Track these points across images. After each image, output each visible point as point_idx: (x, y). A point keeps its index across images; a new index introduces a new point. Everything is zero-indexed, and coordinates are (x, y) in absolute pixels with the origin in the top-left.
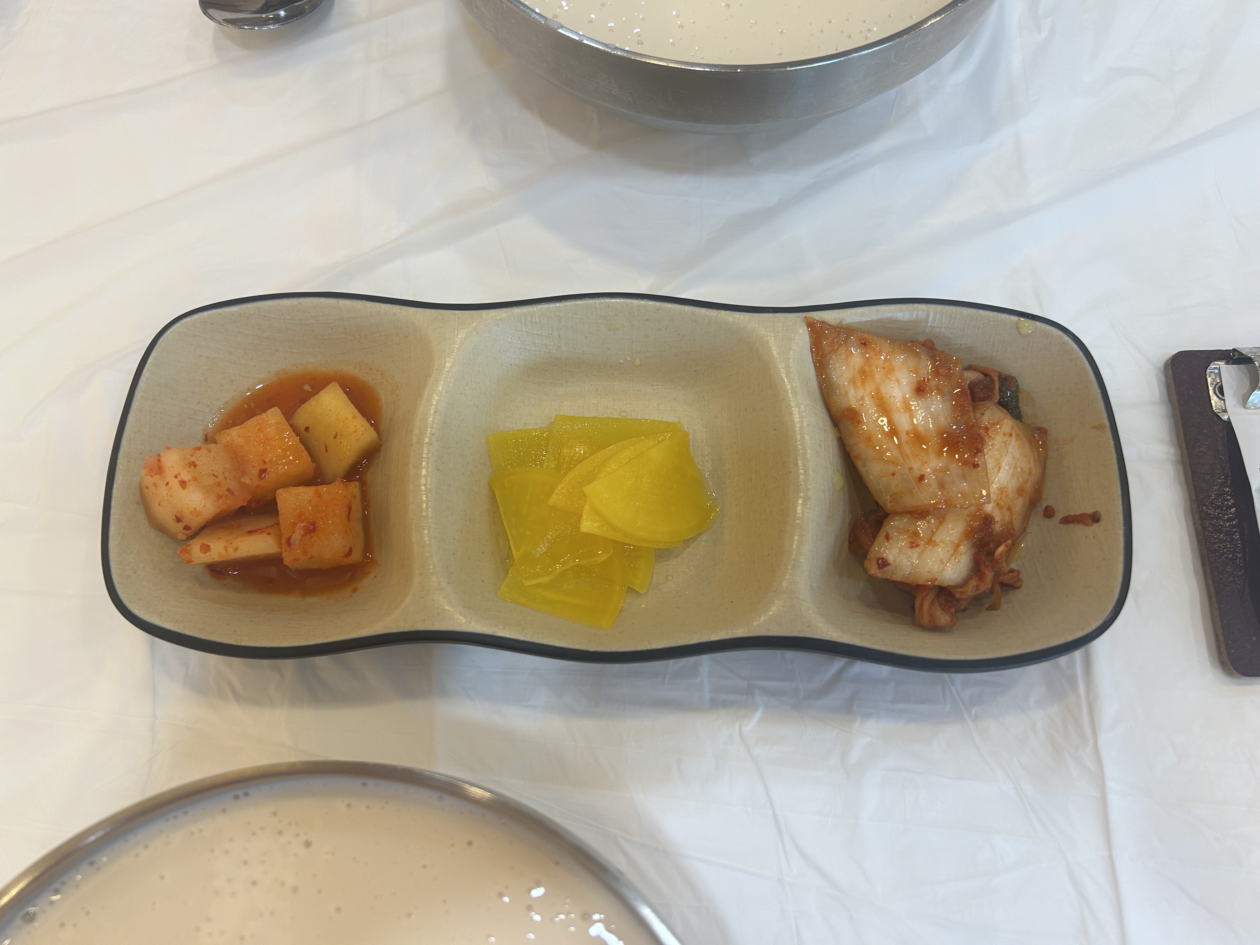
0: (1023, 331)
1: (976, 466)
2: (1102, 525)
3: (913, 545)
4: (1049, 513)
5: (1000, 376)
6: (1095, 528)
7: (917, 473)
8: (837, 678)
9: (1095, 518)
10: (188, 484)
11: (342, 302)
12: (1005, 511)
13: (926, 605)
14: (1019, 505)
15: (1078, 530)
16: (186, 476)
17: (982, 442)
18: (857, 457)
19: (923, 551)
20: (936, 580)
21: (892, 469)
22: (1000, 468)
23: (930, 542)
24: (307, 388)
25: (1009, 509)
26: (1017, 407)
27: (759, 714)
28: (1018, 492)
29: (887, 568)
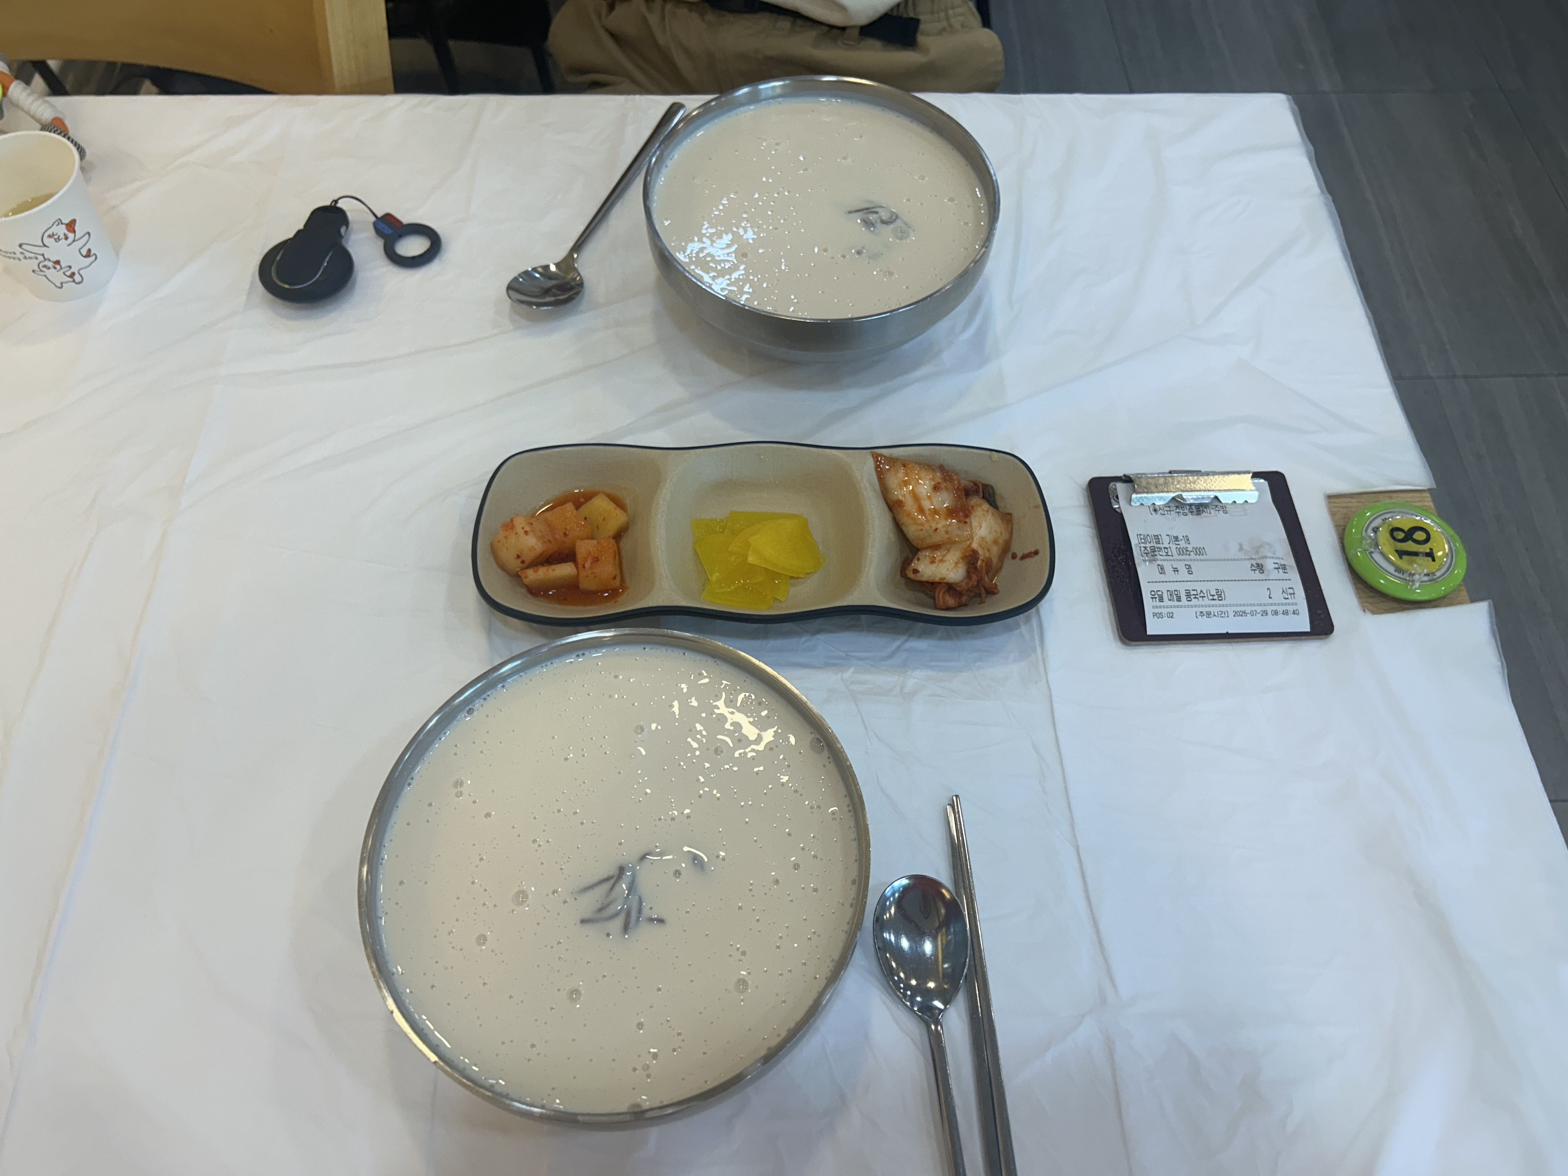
0: (994, 459)
1: (966, 522)
2: (1040, 555)
3: (933, 562)
4: (1014, 556)
5: (983, 485)
6: (1037, 558)
7: (934, 528)
8: (898, 649)
9: (1036, 553)
10: (529, 533)
11: (607, 448)
12: (986, 550)
13: (941, 595)
14: (995, 550)
15: (1028, 561)
16: (527, 528)
17: (970, 512)
18: (903, 524)
19: (938, 565)
20: (945, 579)
21: (921, 527)
22: (981, 527)
23: (942, 561)
24: (582, 500)
25: (988, 550)
26: (994, 501)
27: (852, 670)
28: (993, 542)
29: (918, 574)
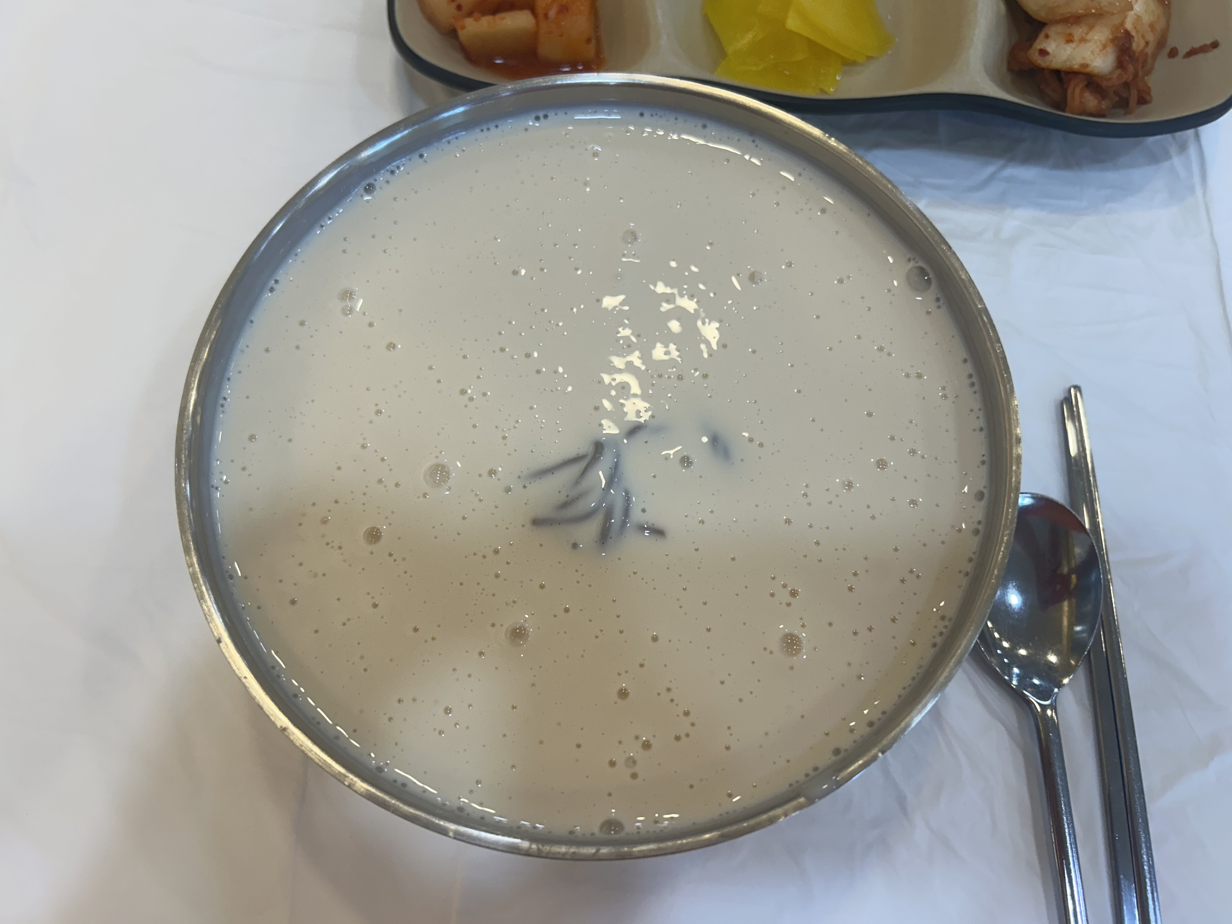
2: (1220, 48)
3: (1069, 41)
4: (1173, 54)
6: (1216, 51)
9: (1214, 45)
12: (1141, 36)
13: (1077, 91)
14: (1152, 38)
19: (1077, 47)
20: (1085, 67)
23: (1083, 40)
25: (1144, 36)
28: (1150, 25)
29: (1047, 57)
